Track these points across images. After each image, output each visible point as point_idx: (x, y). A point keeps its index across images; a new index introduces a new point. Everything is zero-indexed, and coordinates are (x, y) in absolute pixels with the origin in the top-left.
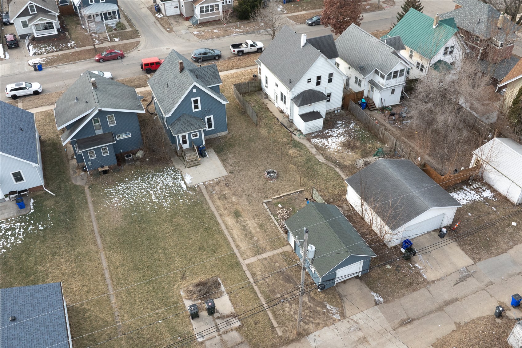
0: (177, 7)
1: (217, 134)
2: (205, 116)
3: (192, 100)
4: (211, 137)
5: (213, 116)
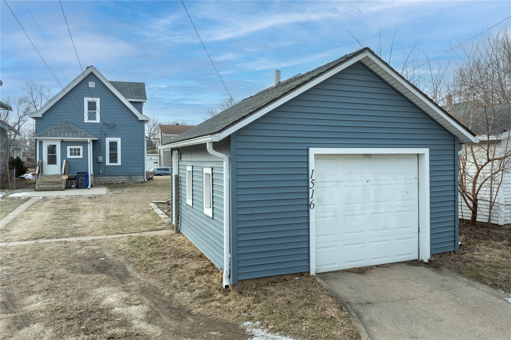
0: (157, 163)
1: (125, 177)
2: (106, 137)
3: (87, 100)
4: (114, 181)
5: (121, 139)
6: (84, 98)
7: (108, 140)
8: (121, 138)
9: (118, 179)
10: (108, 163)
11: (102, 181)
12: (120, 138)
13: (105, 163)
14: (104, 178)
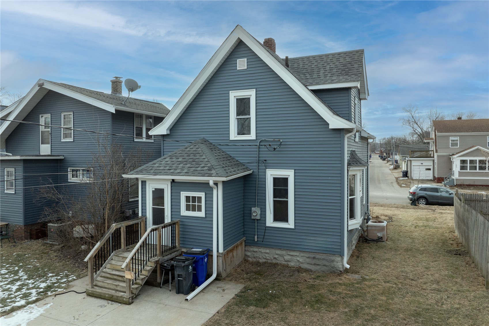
0: (430, 169)
1: (302, 255)
2: (266, 167)
3: (234, 95)
4: (281, 259)
5: (295, 173)
6: (229, 93)
7: (271, 174)
8: (295, 170)
9: (289, 257)
10: (270, 222)
11: (261, 257)
12: (293, 170)
13: (265, 220)
14: (263, 250)
